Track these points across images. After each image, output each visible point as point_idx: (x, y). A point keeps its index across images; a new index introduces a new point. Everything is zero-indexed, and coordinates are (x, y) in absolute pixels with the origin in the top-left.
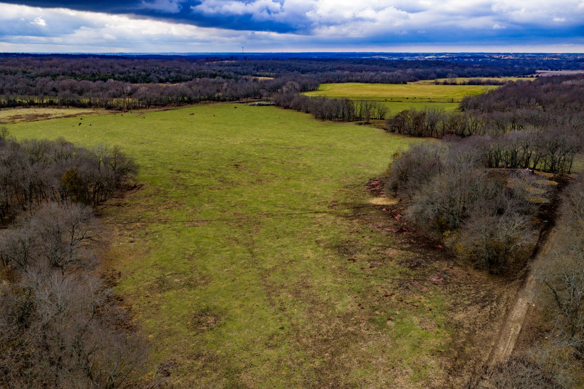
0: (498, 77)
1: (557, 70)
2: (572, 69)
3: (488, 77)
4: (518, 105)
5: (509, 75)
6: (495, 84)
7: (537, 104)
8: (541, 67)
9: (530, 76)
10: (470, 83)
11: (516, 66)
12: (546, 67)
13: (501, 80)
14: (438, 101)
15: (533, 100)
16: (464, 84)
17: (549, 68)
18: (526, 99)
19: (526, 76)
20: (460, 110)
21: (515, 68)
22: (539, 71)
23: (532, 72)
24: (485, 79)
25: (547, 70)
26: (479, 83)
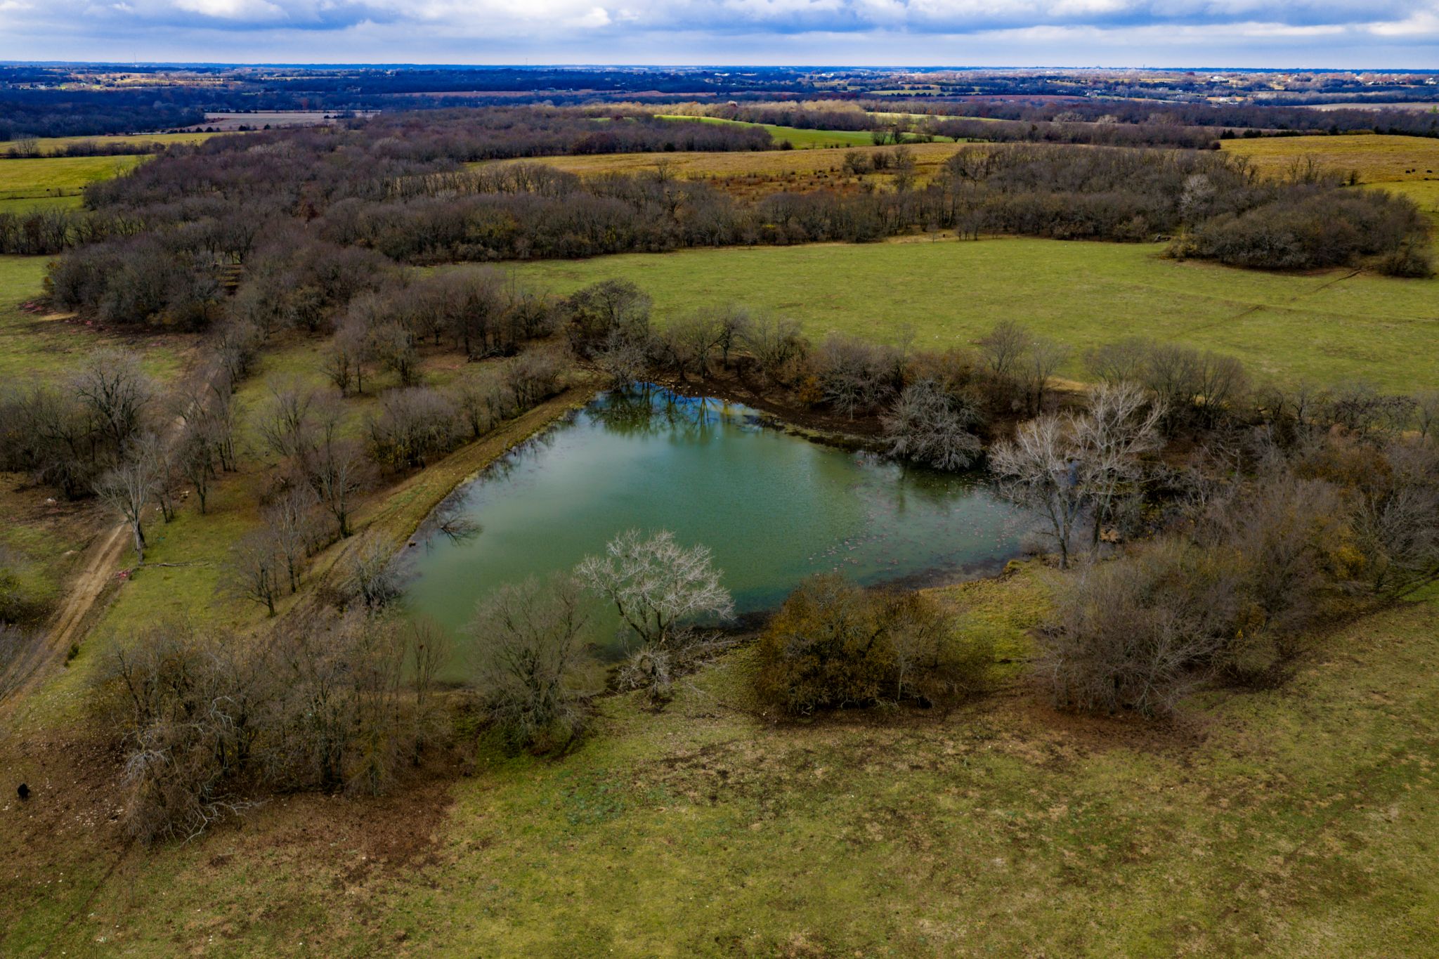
0: (127, 134)
1: (248, 111)
2: (277, 109)
3: (104, 134)
4: (186, 193)
5: (151, 128)
6: (129, 151)
7: (214, 189)
8: (215, 104)
9: (194, 128)
10: (73, 152)
11: (157, 104)
12: (225, 105)
13: (138, 140)
14: (28, 195)
15: (206, 184)
16: (58, 155)
17: (232, 108)
18: (195, 183)
19: (186, 129)
20: (86, 209)
21: (159, 110)
22: (210, 116)
23: (195, 121)
24: (102, 141)
25: (228, 112)
26: (92, 152)
